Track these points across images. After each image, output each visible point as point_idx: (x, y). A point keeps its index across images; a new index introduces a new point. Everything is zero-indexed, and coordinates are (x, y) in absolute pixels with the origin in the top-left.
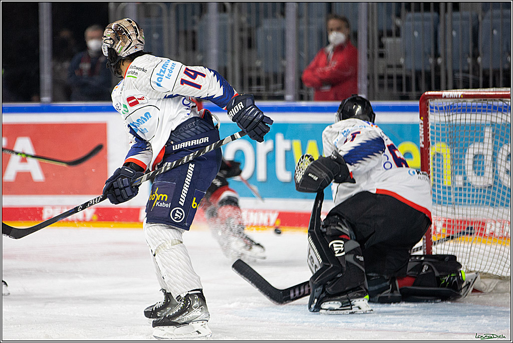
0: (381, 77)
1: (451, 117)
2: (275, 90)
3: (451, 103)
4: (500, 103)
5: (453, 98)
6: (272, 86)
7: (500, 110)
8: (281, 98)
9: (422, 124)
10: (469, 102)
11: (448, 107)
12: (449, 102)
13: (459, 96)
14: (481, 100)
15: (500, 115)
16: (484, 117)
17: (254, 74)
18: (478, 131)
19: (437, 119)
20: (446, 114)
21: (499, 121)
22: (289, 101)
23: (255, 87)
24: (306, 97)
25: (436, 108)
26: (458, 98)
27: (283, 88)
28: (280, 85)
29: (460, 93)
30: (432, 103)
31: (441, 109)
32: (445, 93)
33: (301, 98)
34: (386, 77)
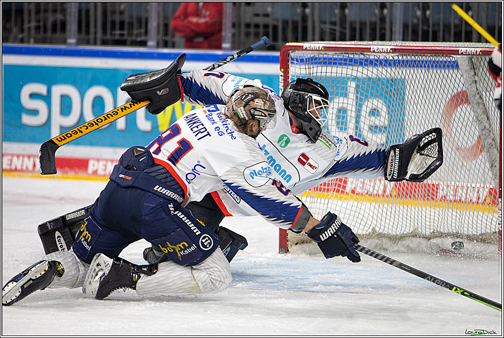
0: (248, 26)
1: (312, 69)
2: (138, 35)
3: (312, 55)
4: (362, 56)
5: (314, 50)
6: (135, 32)
7: (361, 64)
8: (144, 44)
9: (282, 76)
10: (330, 54)
11: (309, 58)
12: (310, 54)
13: (320, 49)
14: (342, 53)
15: (360, 69)
16: (344, 71)
17: (117, 18)
18: (338, 85)
19: (298, 71)
20: (307, 67)
21: (359, 75)
22: (151, 47)
23: (118, 32)
24: (170, 44)
25: (297, 60)
26: (319, 50)
27: (146, 33)
28: (143, 30)
29: (320, 45)
30: (293, 54)
31: (302, 61)
32: (306, 45)
33: (166, 45)
34: (252, 25)
